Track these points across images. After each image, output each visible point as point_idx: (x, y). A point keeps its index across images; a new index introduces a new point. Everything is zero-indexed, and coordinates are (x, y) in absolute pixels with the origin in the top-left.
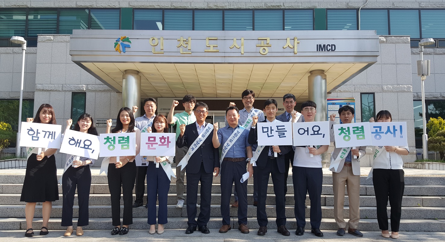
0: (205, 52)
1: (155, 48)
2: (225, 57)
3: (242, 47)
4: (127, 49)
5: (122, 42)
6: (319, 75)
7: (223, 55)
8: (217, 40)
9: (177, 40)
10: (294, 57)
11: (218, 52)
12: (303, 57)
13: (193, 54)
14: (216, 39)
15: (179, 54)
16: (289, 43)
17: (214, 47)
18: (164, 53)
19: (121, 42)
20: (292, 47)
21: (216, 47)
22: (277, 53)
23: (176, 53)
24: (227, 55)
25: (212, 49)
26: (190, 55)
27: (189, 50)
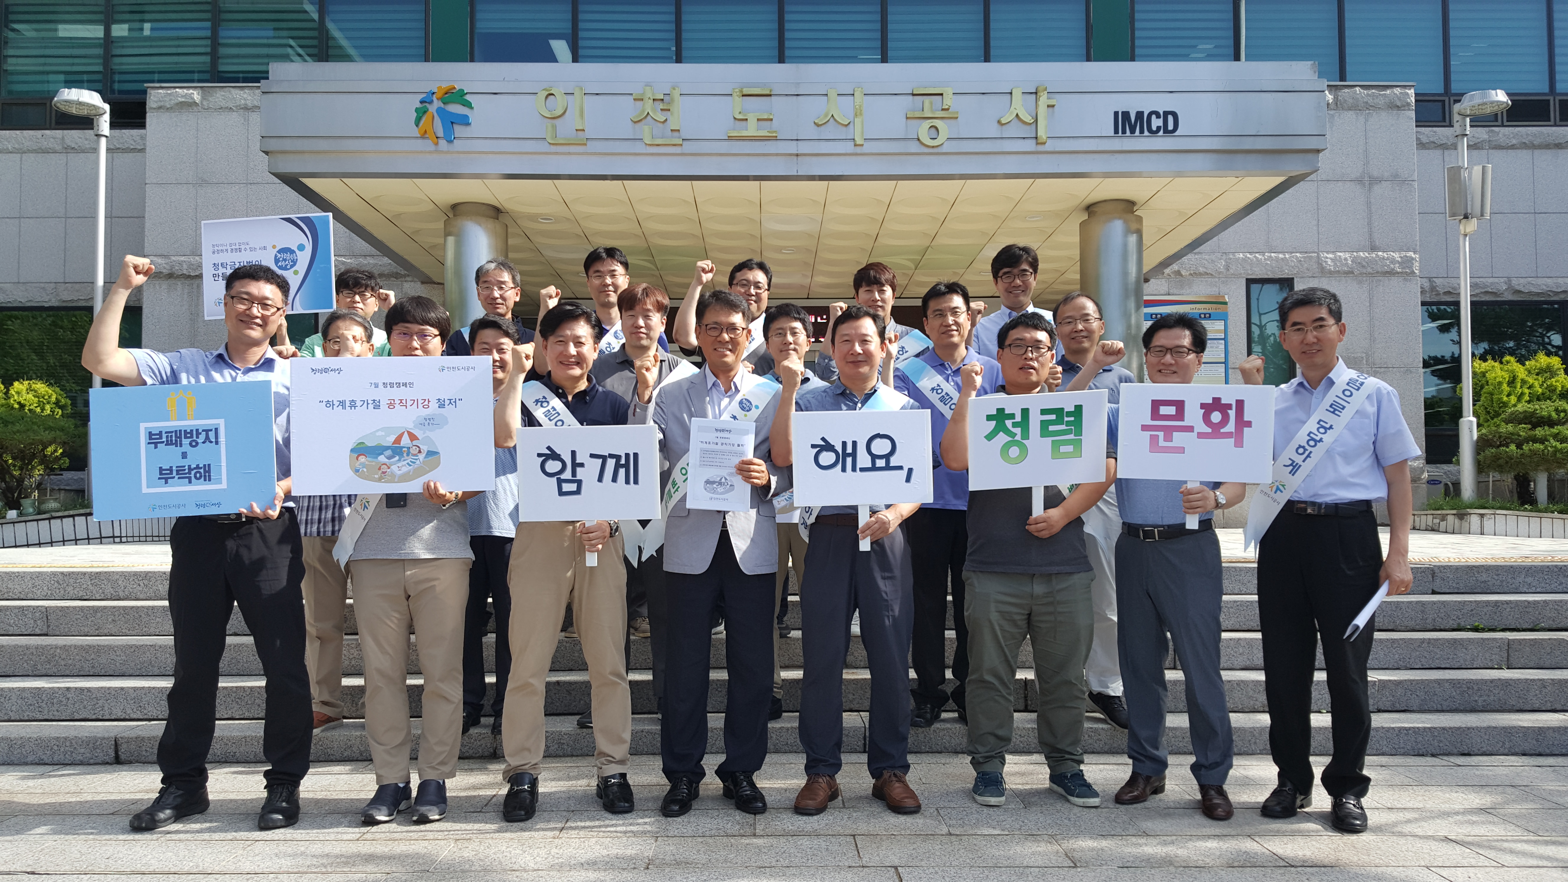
0: (730, 138)
1: (554, 127)
2: (800, 158)
3: (858, 121)
4: (459, 130)
5: (442, 105)
6: (1120, 218)
7: (792, 148)
8: (770, 95)
9: (631, 98)
10: (1036, 156)
11: (775, 139)
12: (1068, 156)
13: (688, 147)
14: (768, 92)
15: (639, 148)
16: (1020, 106)
17: (761, 123)
18: (589, 143)
19: (437, 104)
20: (1029, 119)
21: (769, 123)
22: (979, 141)
23: (629, 142)
24: (804, 148)
25: (752, 129)
26: (677, 150)
27: (676, 134)
